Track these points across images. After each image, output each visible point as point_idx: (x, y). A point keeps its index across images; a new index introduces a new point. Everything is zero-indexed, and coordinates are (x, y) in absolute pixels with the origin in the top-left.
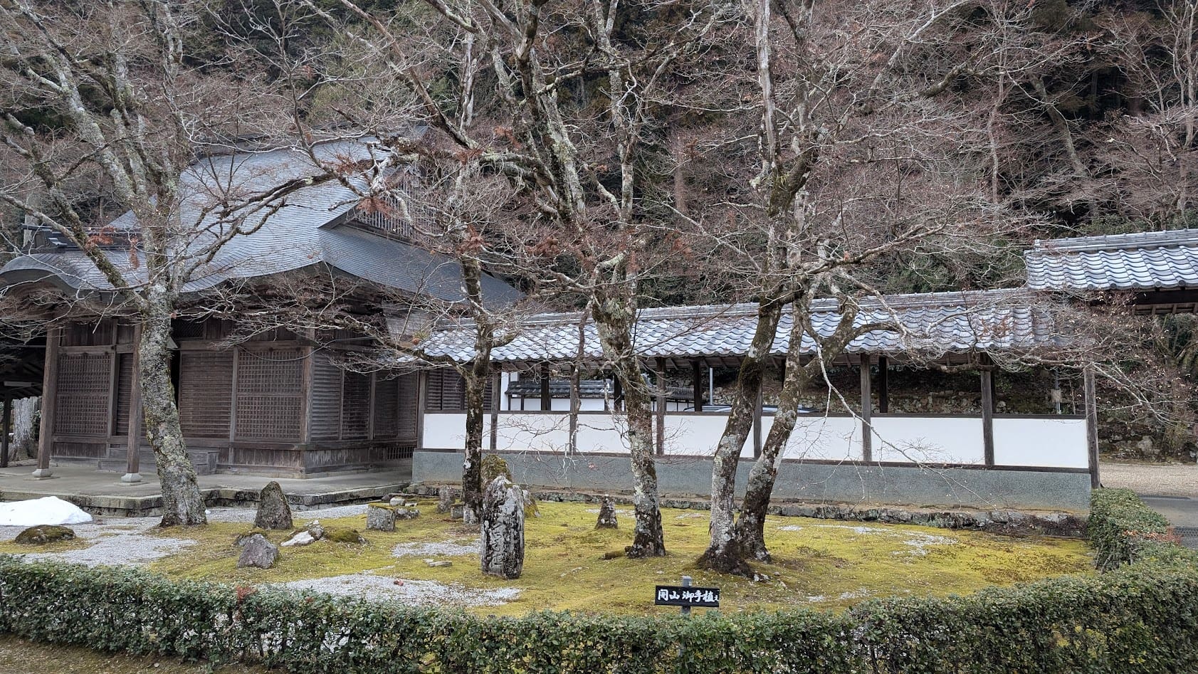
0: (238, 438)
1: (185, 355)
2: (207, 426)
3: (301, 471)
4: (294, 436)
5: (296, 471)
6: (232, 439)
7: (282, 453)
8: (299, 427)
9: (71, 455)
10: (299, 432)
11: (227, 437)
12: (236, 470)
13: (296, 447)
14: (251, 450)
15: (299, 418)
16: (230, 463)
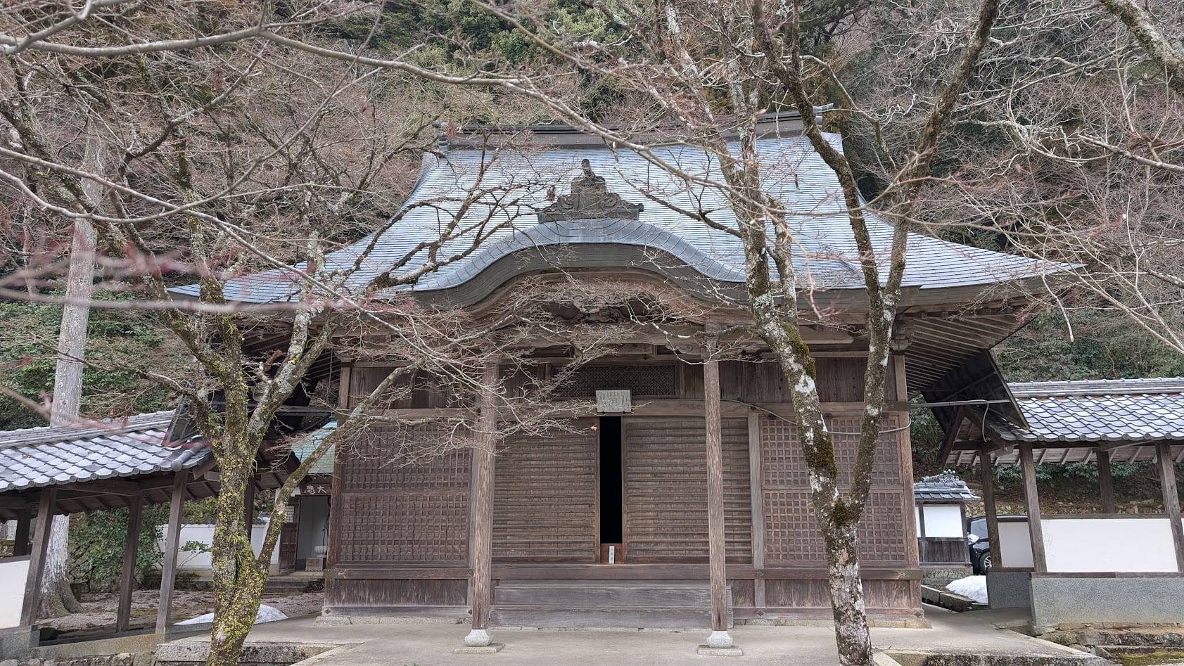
0: (771, 562)
1: (630, 425)
2: (686, 543)
3: (918, 615)
4: (895, 557)
5: (906, 614)
6: (758, 563)
7: (883, 584)
8: (901, 542)
9: (376, 601)
10: (902, 549)
11: (750, 561)
12: (776, 617)
13: (901, 575)
14: (802, 582)
15: (901, 526)
16: (761, 605)
